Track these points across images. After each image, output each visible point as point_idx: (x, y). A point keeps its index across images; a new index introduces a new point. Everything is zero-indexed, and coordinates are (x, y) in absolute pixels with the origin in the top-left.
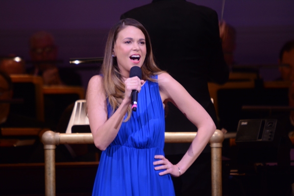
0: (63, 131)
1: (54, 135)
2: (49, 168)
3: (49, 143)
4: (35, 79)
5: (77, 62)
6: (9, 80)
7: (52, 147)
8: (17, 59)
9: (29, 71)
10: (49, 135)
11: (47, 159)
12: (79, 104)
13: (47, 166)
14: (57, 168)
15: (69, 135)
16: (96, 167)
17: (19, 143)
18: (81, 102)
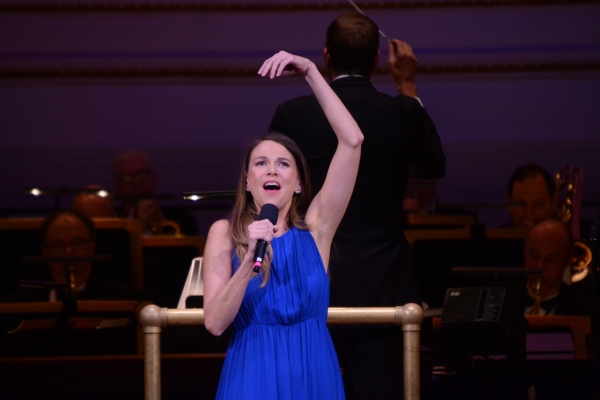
0: (174, 305)
1: (159, 311)
2: (152, 363)
3: (152, 323)
4: (129, 223)
5: (195, 198)
6: (90, 225)
7: (155, 330)
8: (103, 194)
9: (120, 212)
10: (152, 311)
11: (148, 348)
12: (197, 263)
13: (148, 359)
14: (163, 363)
15: (181, 312)
16: (222, 361)
17: (104, 324)
18: (200, 259)
